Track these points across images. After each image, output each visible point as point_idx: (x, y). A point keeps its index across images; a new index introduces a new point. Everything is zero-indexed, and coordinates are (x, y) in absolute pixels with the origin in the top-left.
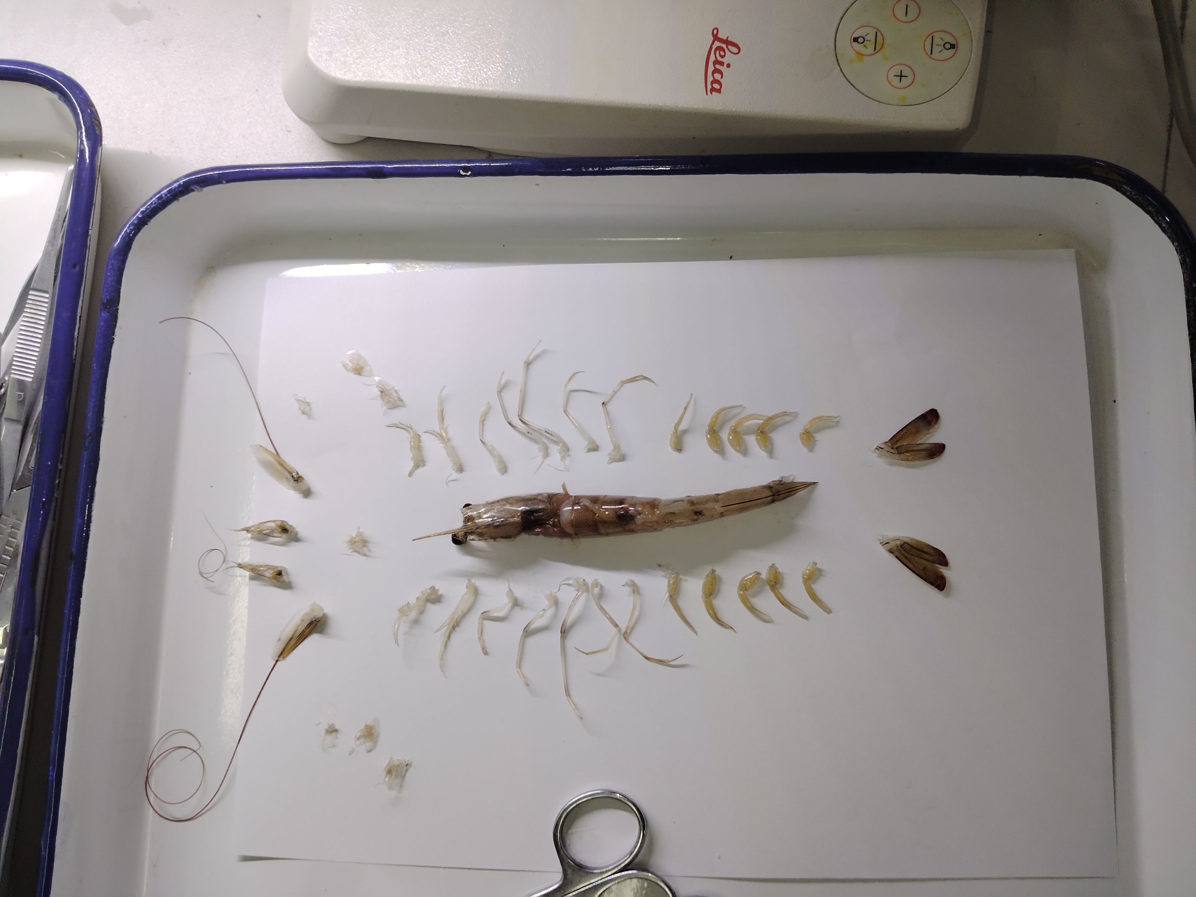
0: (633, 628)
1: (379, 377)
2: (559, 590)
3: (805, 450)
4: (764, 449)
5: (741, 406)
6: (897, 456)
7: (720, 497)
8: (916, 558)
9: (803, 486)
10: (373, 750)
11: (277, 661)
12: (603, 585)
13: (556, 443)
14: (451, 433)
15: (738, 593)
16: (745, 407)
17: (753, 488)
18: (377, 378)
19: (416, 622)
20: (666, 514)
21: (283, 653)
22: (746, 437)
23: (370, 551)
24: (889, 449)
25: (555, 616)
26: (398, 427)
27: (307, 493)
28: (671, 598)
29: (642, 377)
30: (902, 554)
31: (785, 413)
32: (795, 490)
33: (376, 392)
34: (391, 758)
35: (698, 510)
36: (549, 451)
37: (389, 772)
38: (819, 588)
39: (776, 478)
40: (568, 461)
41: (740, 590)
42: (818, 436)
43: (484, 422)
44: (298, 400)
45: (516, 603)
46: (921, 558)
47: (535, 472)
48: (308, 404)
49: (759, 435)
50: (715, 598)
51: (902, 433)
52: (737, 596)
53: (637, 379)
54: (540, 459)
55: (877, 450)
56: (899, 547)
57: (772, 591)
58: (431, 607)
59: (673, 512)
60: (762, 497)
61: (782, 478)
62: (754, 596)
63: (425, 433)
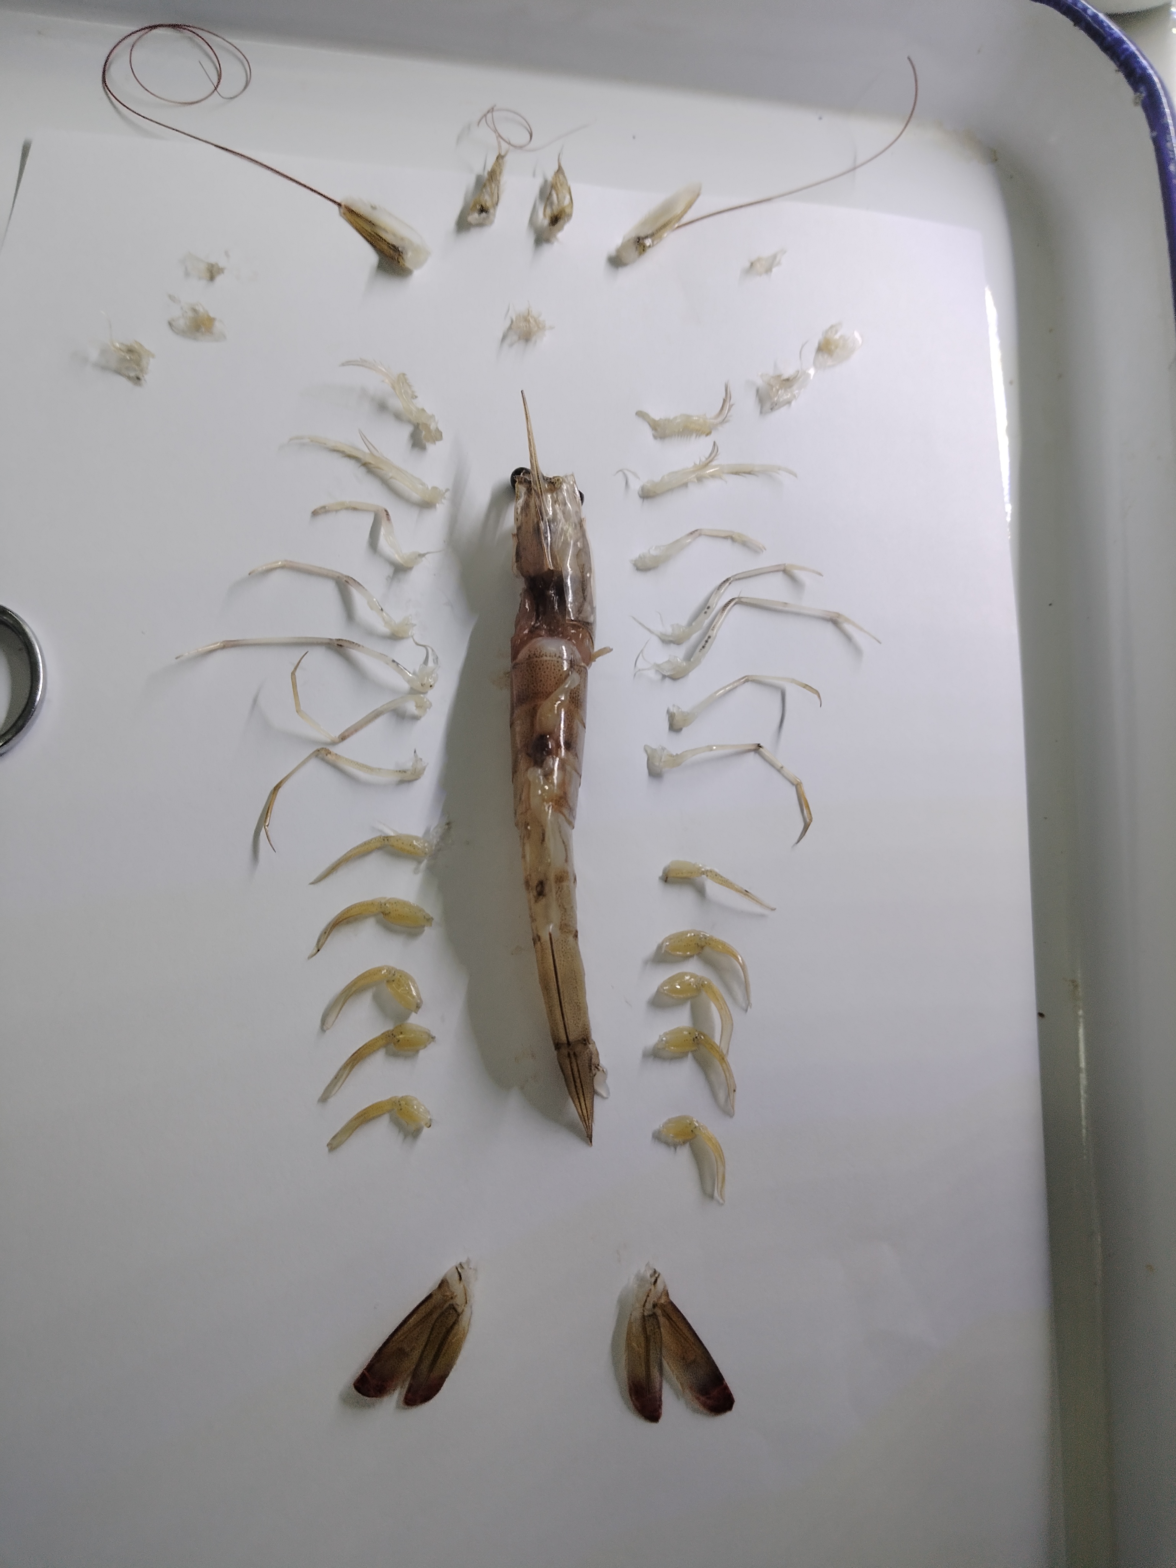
0: (335, 767)
1: (814, 375)
2: (417, 644)
3: (658, 1125)
4: (662, 1040)
5: (749, 1004)
6: (637, 1314)
7: (571, 938)
8: (424, 1338)
9: (585, 1111)
10: (173, 330)
11: (339, 205)
12: (419, 721)
13: (689, 657)
14: (712, 485)
15: (385, 967)
16: (746, 1011)
17: (587, 1008)
18: (812, 372)
19: (382, 407)
20: (542, 826)
21: (352, 215)
22: (688, 1006)
23: (511, 345)
24: (652, 1300)
25: (370, 633)
26: (724, 401)
27: (616, 262)
28: (386, 839)
29: (808, 820)
30: (435, 1308)
31: (732, 1091)
32: (578, 1094)
33: (788, 372)
34: (153, 356)
35: (547, 889)
36: (672, 646)
37: (130, 351)
38: (382, 1129)
39: (604, 1061)
40: (652, 674)
41: (389, 971)
42: (684, 1153)
43: (729, 541)
44: (774, 257)
45: (399, 570)
46: (425, 1347)
47: (634, 619)
48: (769, 270)
49: (690, 1033)
50: (379, 922)
51: (685, 1331)
52: (377, 965)
53: (805, 812)
54: (659, 628)
55: (651, 1272)
56: (451, 1302)
57: (383, 1034)
58: (406, 431)
59: (546, 839)
60: (566, 1019)
61: (603, 1071)
62: (376, 998)
63: (713, 443)
